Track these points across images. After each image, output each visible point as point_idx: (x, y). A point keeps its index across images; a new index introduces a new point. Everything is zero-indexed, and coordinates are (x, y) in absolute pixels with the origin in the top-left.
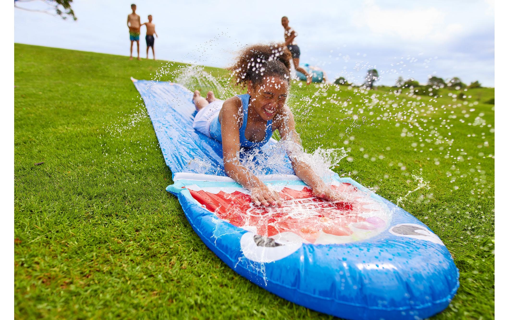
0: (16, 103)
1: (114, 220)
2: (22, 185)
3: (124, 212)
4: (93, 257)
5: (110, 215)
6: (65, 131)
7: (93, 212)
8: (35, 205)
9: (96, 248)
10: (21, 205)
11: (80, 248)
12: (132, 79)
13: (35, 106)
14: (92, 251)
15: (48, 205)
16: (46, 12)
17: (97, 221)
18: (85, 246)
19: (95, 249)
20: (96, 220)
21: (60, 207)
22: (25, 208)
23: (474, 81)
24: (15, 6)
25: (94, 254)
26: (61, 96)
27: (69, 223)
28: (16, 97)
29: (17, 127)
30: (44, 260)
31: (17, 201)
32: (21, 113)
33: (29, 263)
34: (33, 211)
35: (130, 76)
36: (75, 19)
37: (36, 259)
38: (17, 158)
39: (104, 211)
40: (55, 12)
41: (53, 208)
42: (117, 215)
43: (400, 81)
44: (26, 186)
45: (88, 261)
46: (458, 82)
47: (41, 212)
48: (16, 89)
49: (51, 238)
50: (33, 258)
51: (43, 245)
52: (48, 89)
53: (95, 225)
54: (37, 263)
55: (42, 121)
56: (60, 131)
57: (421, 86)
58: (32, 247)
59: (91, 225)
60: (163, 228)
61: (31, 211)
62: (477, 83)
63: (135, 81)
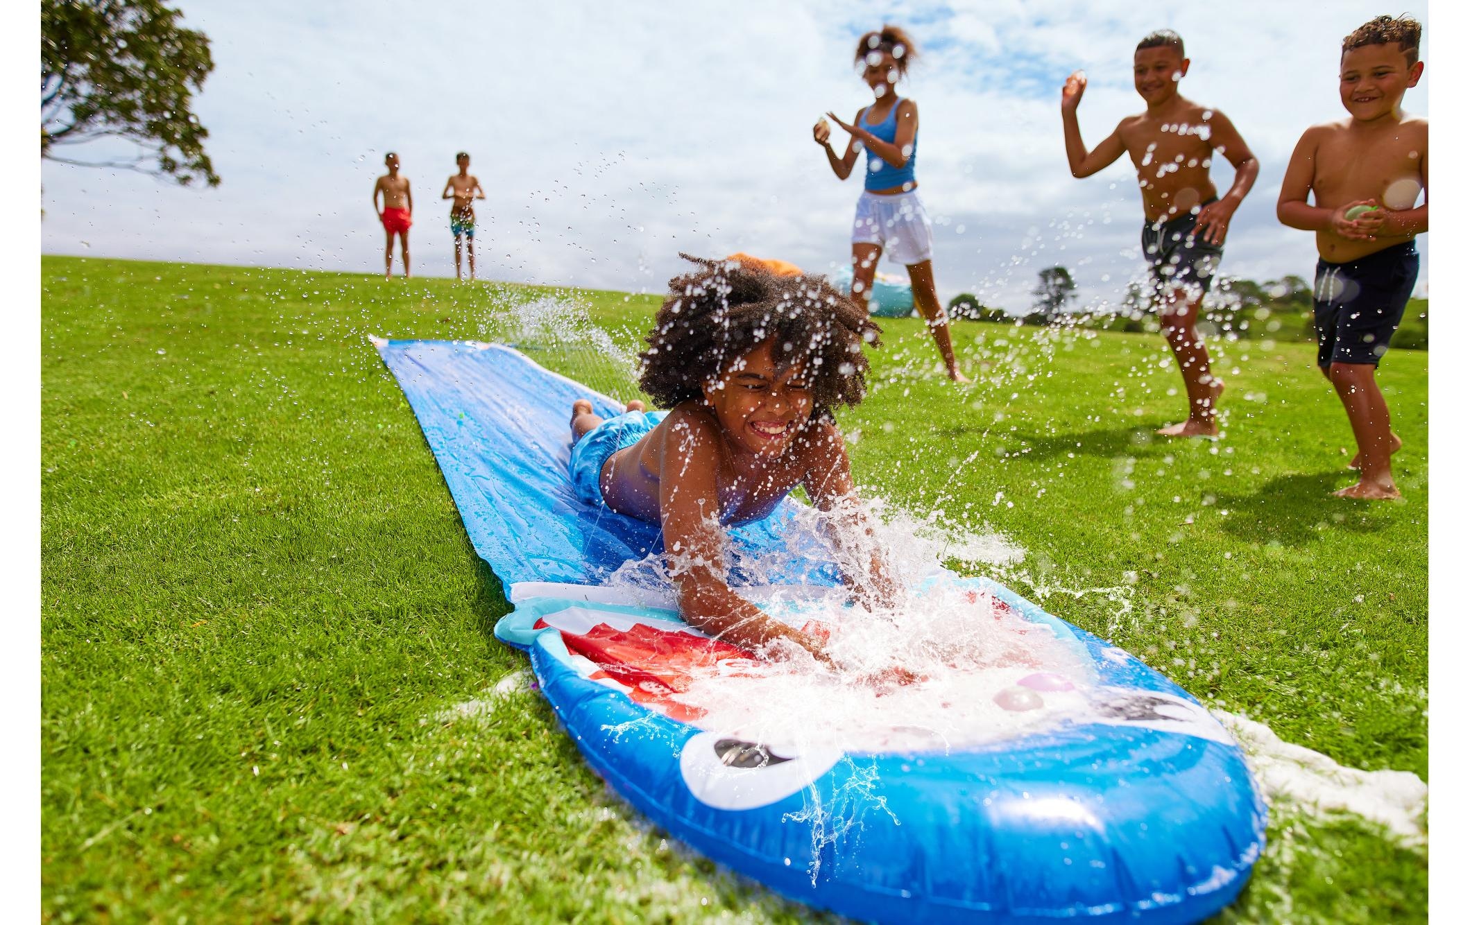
0: (47, 428)
1: (323, 762)
2: (62, 672)
3: (353, 736)
4: (260, 880)
5: (313, 749)
6: (183, 503)
7: (263, 742)
8: (98, 729)
9: (273, 852)
10: (58, 735)
11: (222, 855)
12: (373, 338)
13: (101, 436)
14: (261, 861)
15: (135, 729)
16: (131, 167)
17: (274, 770)
18: (239, 848)
19: (268, 856)
20: (274, 765)
21: (167, 731)
22: (67, 742)
24: (43, 155)
25: (267, 870)
26: (174, 401)
27: (196, 781)
28: (47, 412)
29: (48, 498)
30: (122, 897)
31: (48, 722)
32: (61, 457)
33: (80, 908)
34: (91, 748)
35: (368, 331)
36: (214, 181)
37: (99, 897)
38: (48, 593)
39: (295, 740)
40: (155, 165)
41: (150, 738)
42: (332, 748)
44: (71, 676)
45: (248, 892)
47: (115, 751)
48: (48, 391)
49: (141, 830)
50: (88, 894)
51: (119, 852)
52: (138, 382)
53: (267, 781)
54: (102, 909)
55: (121, 478)
56: (172, 506)
58: (87, 860)
59: (257, 783)
60: (462, 781)
61: (86, 751)
63: (380, 343)
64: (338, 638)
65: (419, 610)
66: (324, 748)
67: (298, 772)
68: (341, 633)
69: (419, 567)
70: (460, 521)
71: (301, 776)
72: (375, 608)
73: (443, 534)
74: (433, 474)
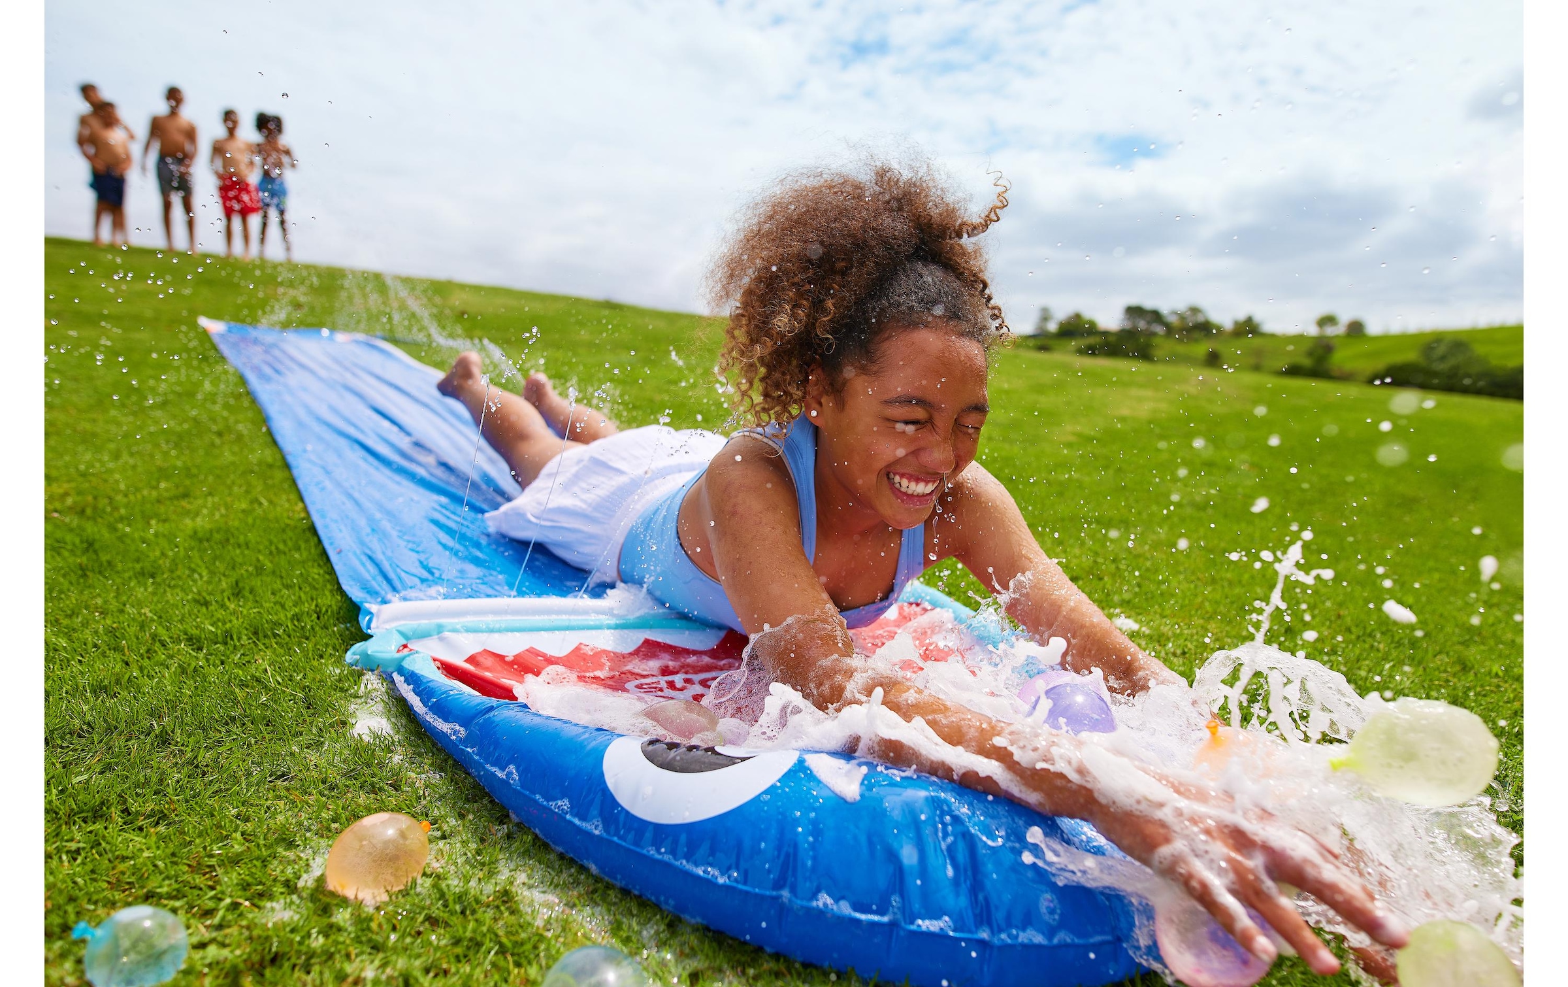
12: (204, 322)
23: (1241, 316)
35: (194, 313)
43: (1045, 316)
46: (1200, 318)
57: (1105, 333)
62: (1249, 321)
63: (214, 327)
64: (141, 669)
65: (256, 633)
66: (115, 813)
67: (73, 846)
68: (146, 662)
69: (256, 582)
70: (313, 530)
71: (78, 851)
72: (195, 632)
73: (290, 544)
74: (279, 475)
